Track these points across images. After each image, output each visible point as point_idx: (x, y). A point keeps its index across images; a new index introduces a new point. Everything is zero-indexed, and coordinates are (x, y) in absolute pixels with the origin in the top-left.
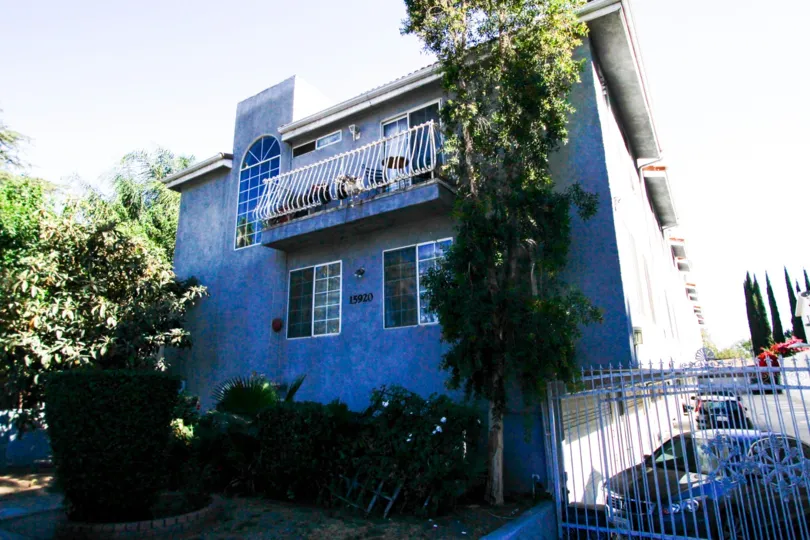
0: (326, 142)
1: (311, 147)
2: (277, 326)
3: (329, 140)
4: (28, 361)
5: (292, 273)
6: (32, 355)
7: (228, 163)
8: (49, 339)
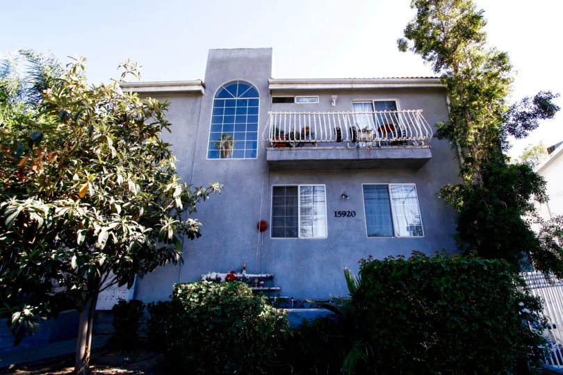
0: (305, 100)
1: (291, 100)
2: (262, 227)
3: (307, 100)
5: (274, 188)
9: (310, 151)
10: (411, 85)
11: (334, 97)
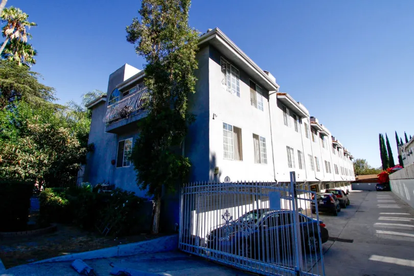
0: (132, 90)
2: (113, 163)
4: (17, 175)
5: (120, 142)
6: (18, 174)
7: (104, 99)
8: (25, 168)
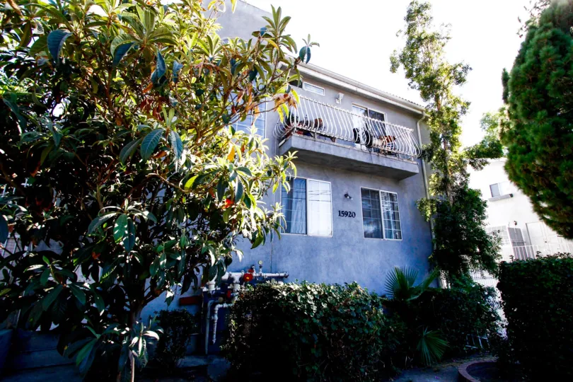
0: (312, 89)
9: (332, 146)
10: (398, 104)
11: (341, 95)
